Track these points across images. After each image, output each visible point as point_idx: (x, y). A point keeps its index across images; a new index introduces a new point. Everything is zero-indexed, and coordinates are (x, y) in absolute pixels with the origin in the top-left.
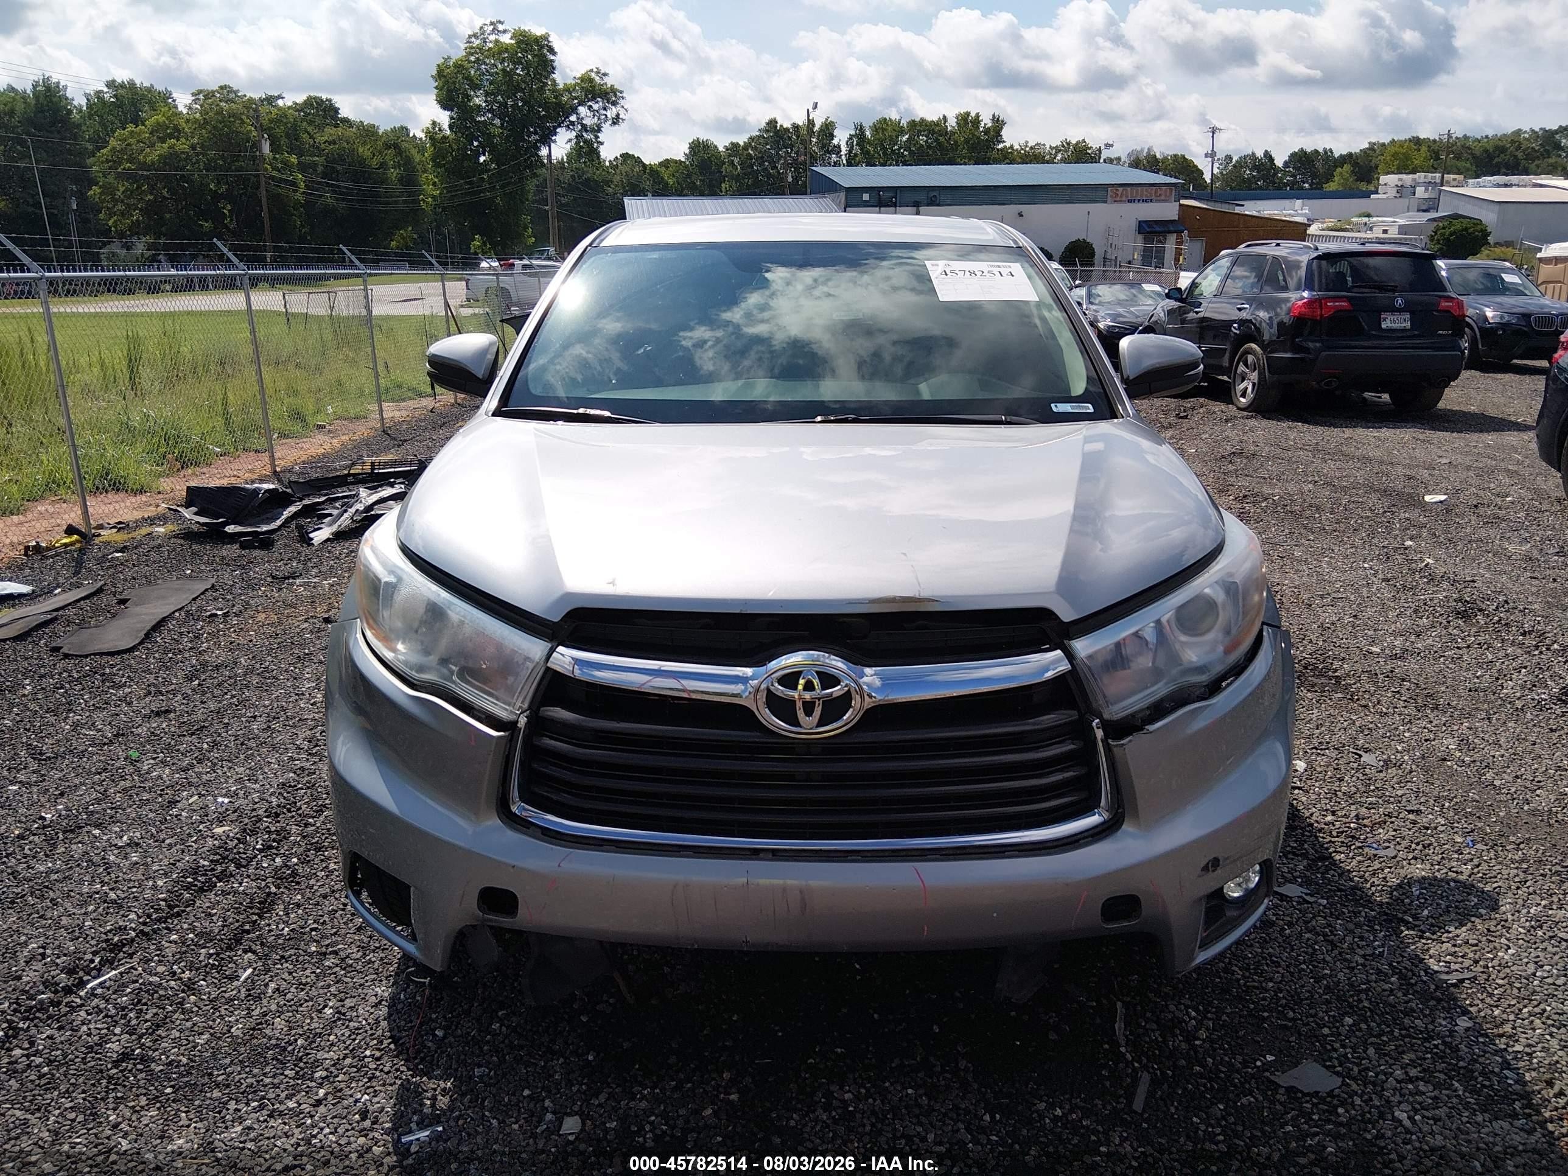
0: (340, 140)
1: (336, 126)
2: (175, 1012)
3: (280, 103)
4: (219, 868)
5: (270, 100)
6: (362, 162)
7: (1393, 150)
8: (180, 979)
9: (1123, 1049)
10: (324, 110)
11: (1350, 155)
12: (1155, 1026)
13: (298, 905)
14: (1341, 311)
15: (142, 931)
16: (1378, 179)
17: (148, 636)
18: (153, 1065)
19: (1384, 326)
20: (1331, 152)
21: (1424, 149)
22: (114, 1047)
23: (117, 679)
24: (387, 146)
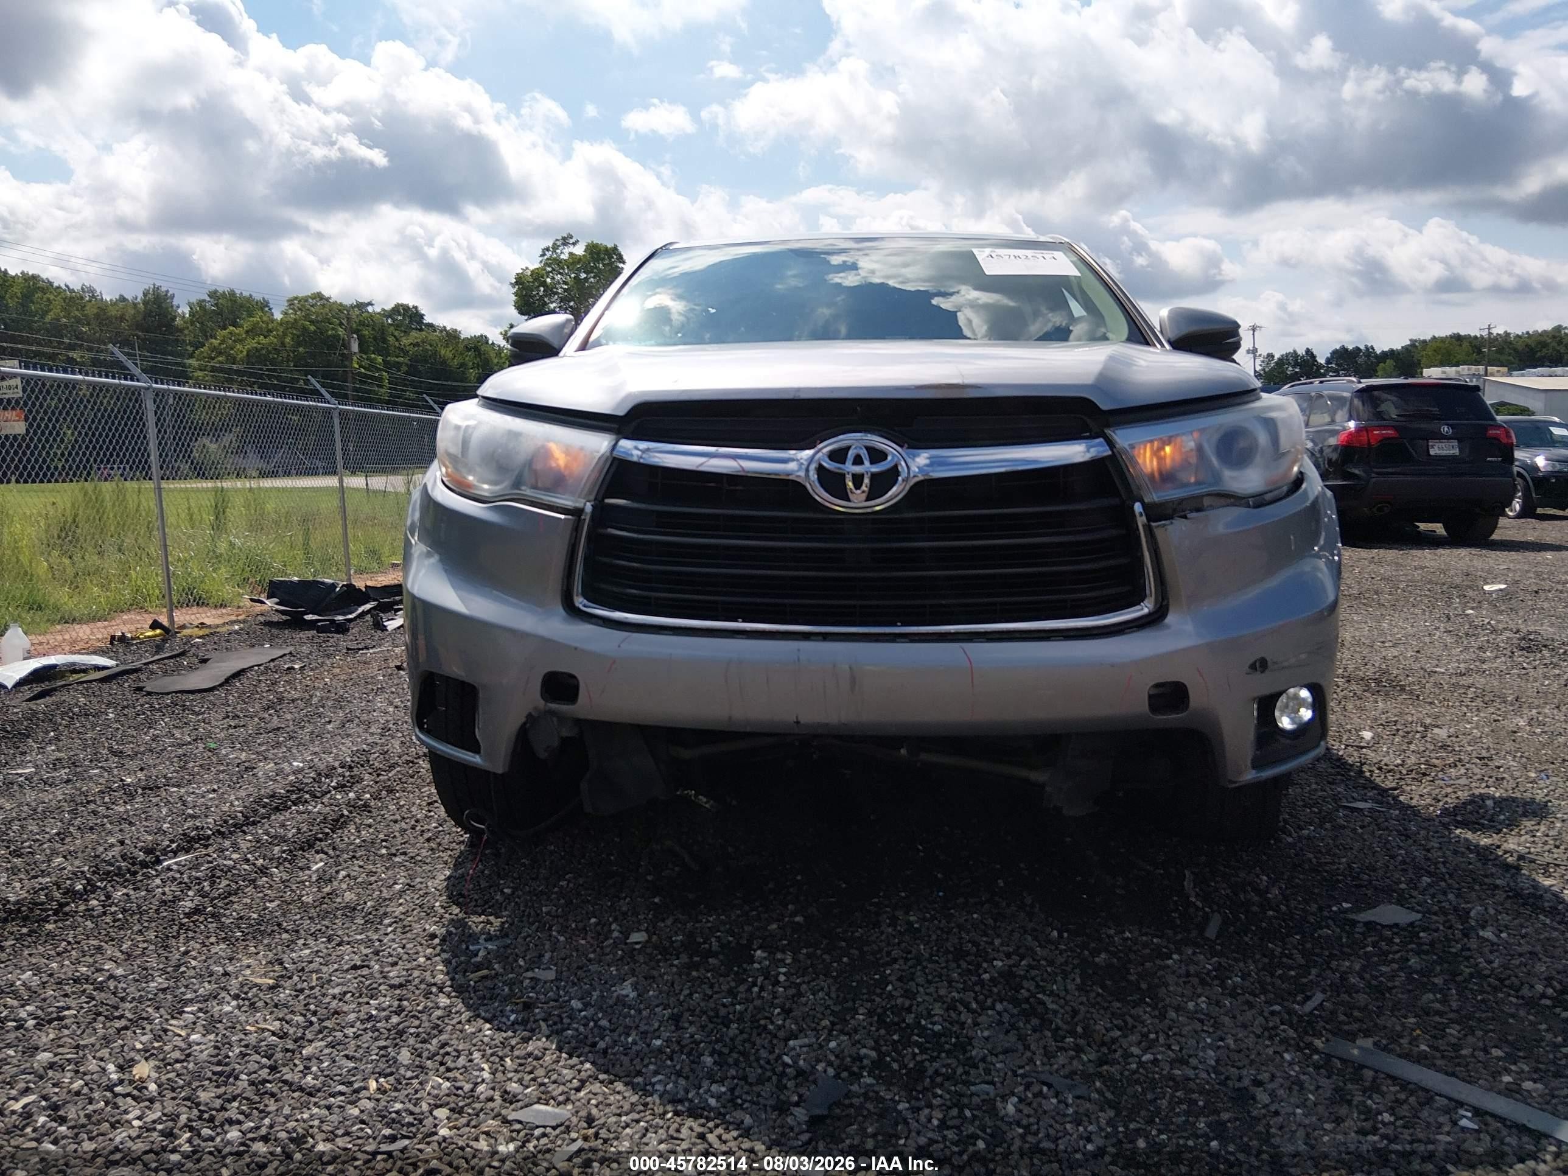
0: (423, 342)
1: (421, 330)
2: (247, 887)
3: (370, 309)
4: (294, 796)
5: (361, 306)
6: (444, 362)
7: (1435, 345)
8: (254, 864)
9: (1193, 899)
10: (410, 317)
11: (1392, 351)
12: (1225, 885)
13: (370, 826)
14: (1389, 438)
15: (218, 831)
16: (1422, 373)
17: (227, 681)
18: (223, 919)
19: (1432, 452)
20: (1372, 348)
21: (1465, 344)
22: (187, 905)
23: (197, 709)
24: (468, 349)
